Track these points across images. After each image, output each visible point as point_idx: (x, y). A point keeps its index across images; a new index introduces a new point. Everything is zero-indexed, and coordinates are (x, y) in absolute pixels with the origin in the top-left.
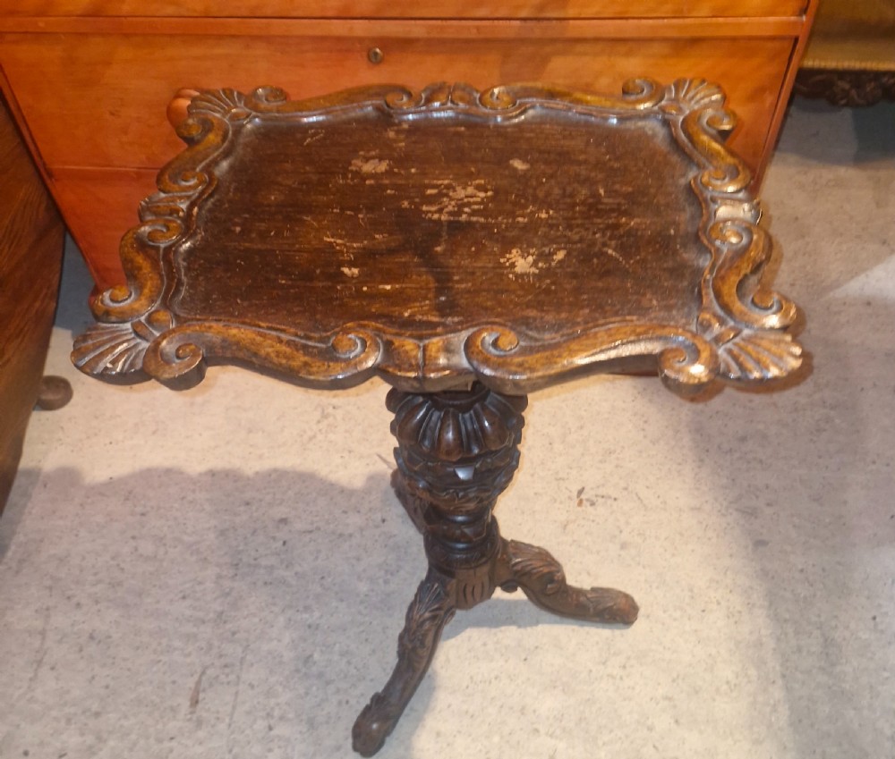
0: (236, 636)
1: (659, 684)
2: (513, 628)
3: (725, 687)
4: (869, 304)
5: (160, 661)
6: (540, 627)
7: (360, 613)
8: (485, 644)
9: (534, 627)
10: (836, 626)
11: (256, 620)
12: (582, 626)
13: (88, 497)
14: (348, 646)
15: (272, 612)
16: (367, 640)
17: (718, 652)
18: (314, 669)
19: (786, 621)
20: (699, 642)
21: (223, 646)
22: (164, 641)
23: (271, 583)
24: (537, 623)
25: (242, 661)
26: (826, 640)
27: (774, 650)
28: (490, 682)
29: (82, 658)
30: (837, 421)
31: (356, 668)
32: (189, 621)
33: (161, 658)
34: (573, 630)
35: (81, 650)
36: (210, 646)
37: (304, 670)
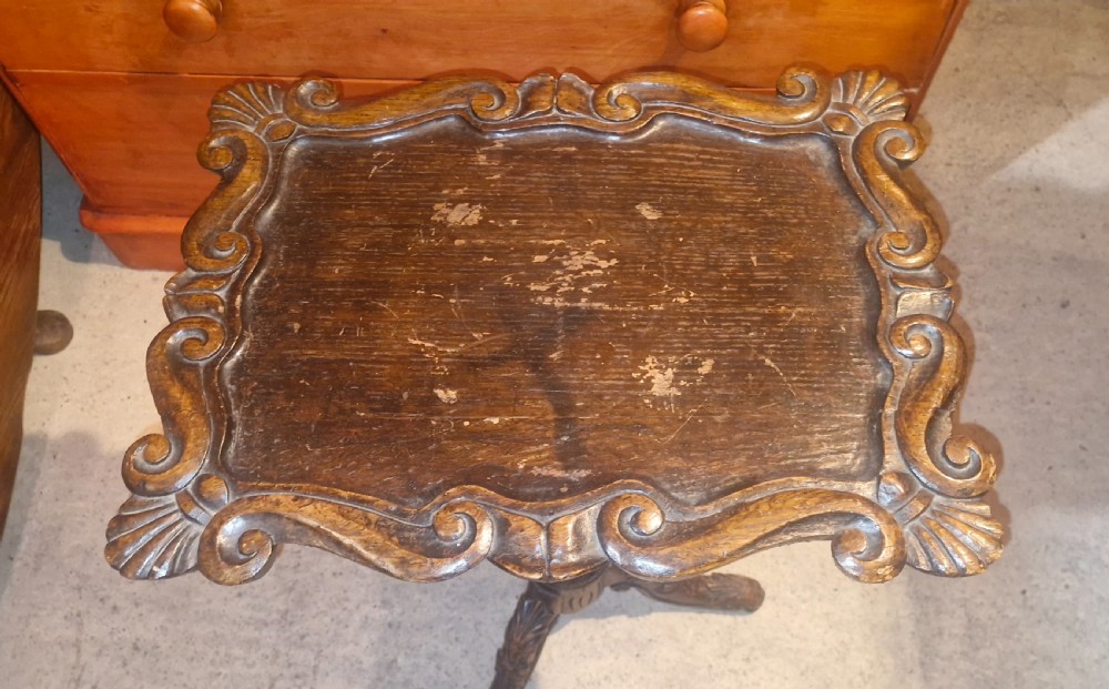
0: (307, 639)
1: (786, 678)
2: (624, 618)
3: (859, 679)
4: (1037, 189)
5: (219, 674)
6: (654, 616)
7: (447, 606)
8: (592, 639)
9: (647, 617)
10: (982, 604)
11: (327, 620)
12: (700, 613)
13: (110, 471)
14: (437, 647)
15: (345, 609)
16: (457, 639)
17: (851, 639)
18: (399, 677)
19: (927, 598)
20: (831, 627)
21: (292, 652)
22: (223, 649)
23: (341, 574)
24: (651, 610)
25: (315, 670)
26: (970, 621)
27: (913, 633)
28: (599, 684)
29: (128, 673)
30: (993, 348)
31: (446, 673)
32: (248, 624)
33: (222, 670)
34: (691, 618)
35: (125, 664)
36: (277, 654)
37: (387, 678)
